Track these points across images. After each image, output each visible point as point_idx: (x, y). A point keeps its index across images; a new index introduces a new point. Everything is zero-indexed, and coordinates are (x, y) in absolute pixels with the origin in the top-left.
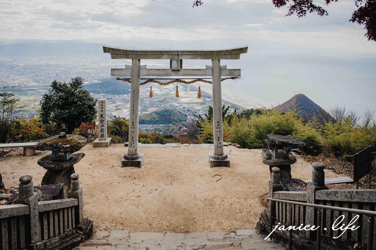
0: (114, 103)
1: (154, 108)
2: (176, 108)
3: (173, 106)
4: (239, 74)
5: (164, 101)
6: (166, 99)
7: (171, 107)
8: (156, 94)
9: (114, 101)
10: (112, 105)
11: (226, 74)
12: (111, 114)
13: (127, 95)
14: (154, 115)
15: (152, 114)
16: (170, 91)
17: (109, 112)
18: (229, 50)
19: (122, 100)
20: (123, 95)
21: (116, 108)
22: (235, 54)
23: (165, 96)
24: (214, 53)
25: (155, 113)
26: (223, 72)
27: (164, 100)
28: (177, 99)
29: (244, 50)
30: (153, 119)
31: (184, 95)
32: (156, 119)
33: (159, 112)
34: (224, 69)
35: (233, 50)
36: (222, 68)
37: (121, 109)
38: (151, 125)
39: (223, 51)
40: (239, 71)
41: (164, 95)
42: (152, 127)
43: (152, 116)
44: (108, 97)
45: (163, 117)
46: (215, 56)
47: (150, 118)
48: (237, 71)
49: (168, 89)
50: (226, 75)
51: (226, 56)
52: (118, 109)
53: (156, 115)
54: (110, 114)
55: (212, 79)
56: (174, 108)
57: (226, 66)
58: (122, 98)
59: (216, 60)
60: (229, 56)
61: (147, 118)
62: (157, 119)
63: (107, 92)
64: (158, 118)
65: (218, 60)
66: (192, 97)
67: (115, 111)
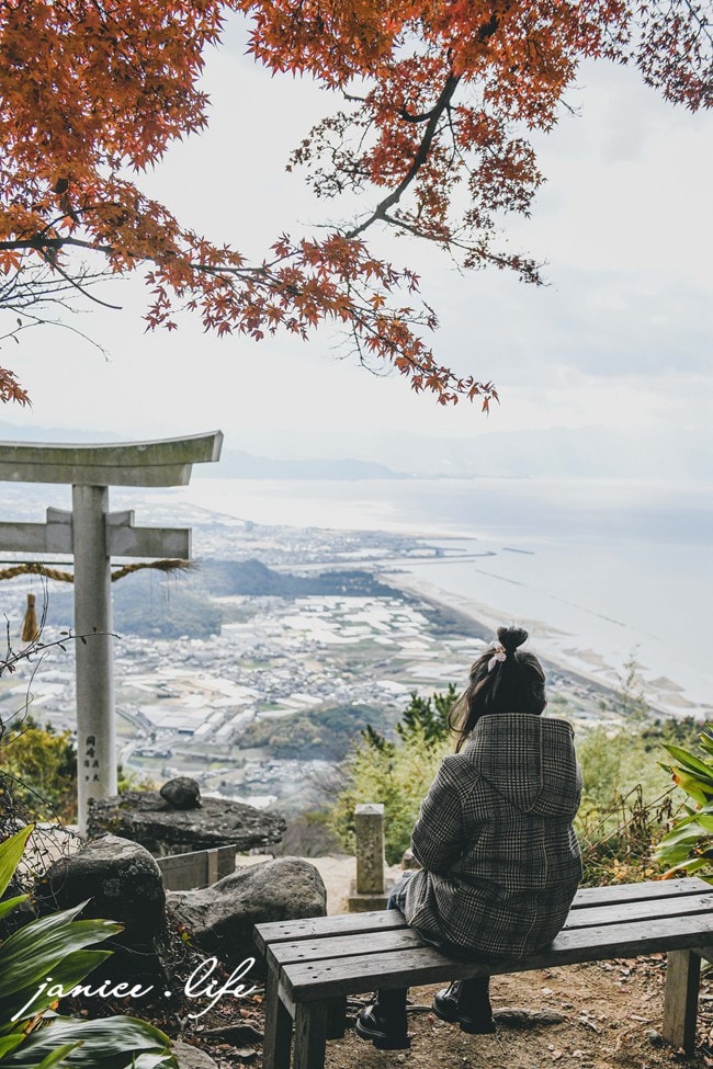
0: (152, 670)
1: (305, 697)
2: (392, 702)
3: (381, 694)
4: (181, 549)
5: (349, 671)
6: (356, 663)
7: (375, 697)
8: (318, 642)
9: (151, 665)
10: (144, 677)
11: (127, 547)
12: (140, 714)
13: (205, 641)
14: (307, 724)
15: (296, 721)
16: (373, 633)
17: (132, 704)
18: (135, 447)
19: (183, 661)
20: (188, 640)
21: (160, 692)
22: (161, 462)
23: (354, 654)
24: (77, 458)
25: (311, 715)
26: (114, 539)
27: (346, 668)
28: (400, 668)
29: (201, 448)
30: (302, 741)
31: (427, 650)
32: (312, 738)
33: (326, 715)
34: (122, 525)
35: (152, 445)
36: (110, 521)
37: (178, 697)
38: (293, 764)
39: (114, 449)
40: (182, 537)
41: (349, 649)
42: (295, 771)
43: (298, 726)
44: (128, 647)
45: (340, 734)
46: (80, 468)
47: (292, 735)
48: (174, 535)
49: (365, 624)
50: (128, 553)
51: (125, 473)
52: (168, 697)
53: (314, 724)
54: (134, 713)
55: (72, 567)
56: (383, 699)
57: (129, 514)
58: (183, 651)
59: (85, 488)
60: (135, 472)
61: (278, 735)
62: (316, 740)
63: (126, 626)
64: (319, 736)
65: (94, 487)
66: (457, 662)
67: (152, 702)
